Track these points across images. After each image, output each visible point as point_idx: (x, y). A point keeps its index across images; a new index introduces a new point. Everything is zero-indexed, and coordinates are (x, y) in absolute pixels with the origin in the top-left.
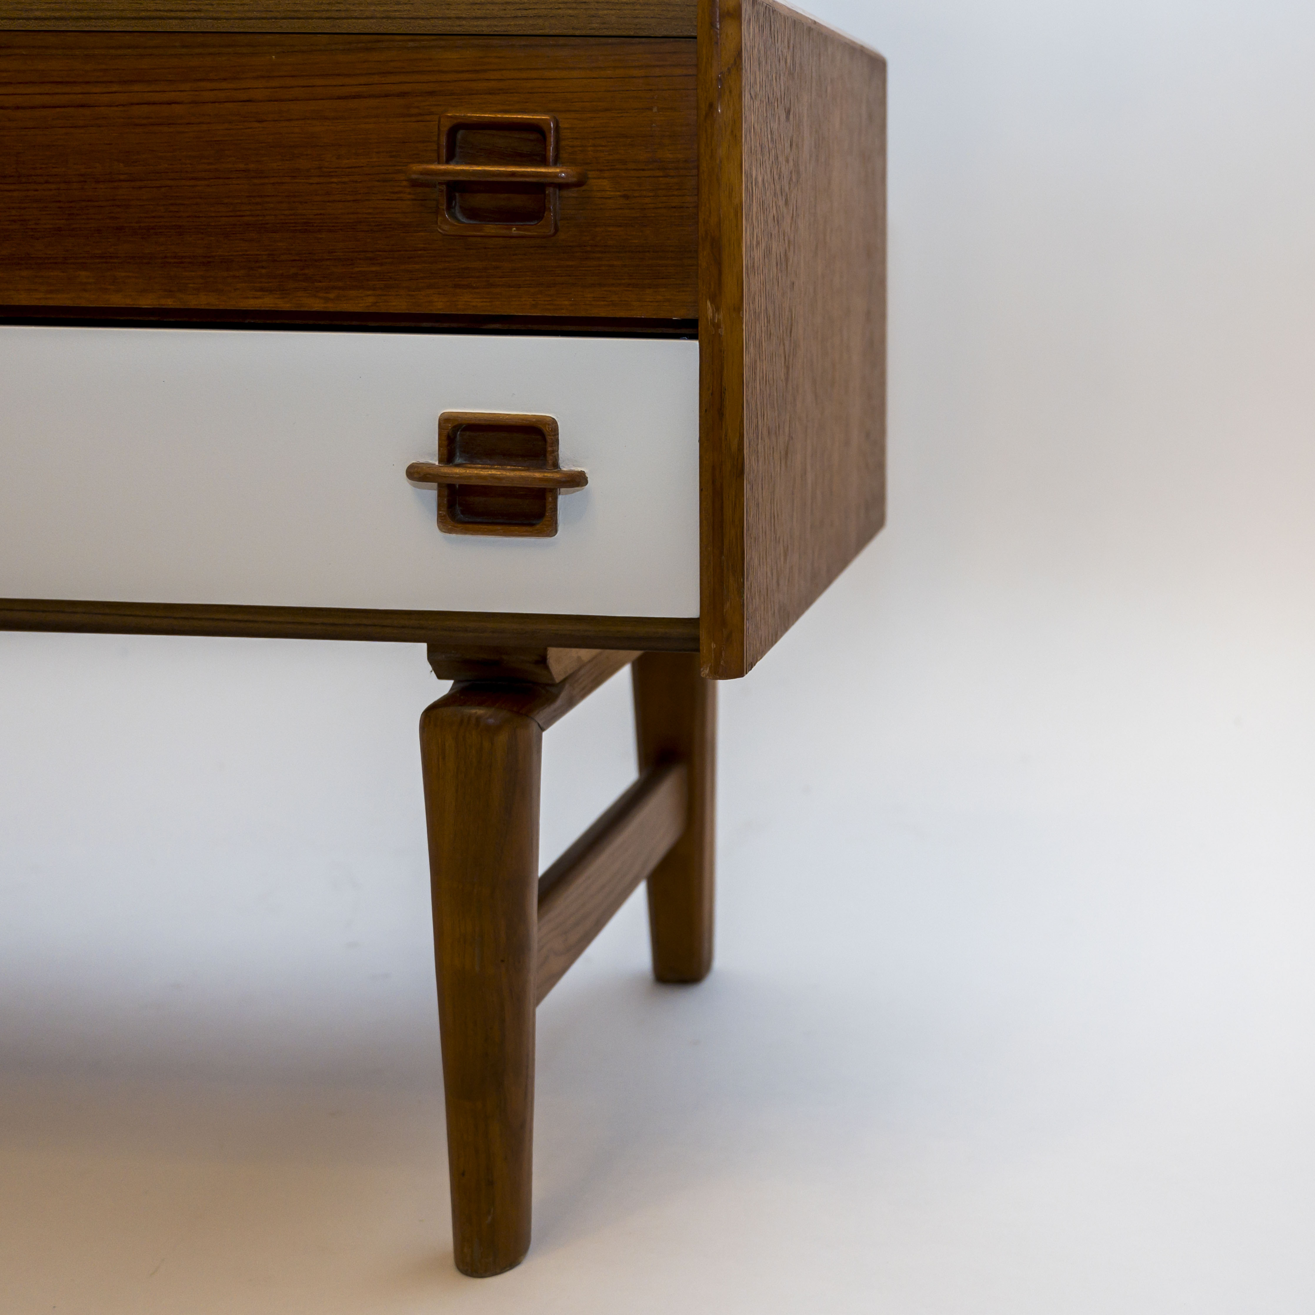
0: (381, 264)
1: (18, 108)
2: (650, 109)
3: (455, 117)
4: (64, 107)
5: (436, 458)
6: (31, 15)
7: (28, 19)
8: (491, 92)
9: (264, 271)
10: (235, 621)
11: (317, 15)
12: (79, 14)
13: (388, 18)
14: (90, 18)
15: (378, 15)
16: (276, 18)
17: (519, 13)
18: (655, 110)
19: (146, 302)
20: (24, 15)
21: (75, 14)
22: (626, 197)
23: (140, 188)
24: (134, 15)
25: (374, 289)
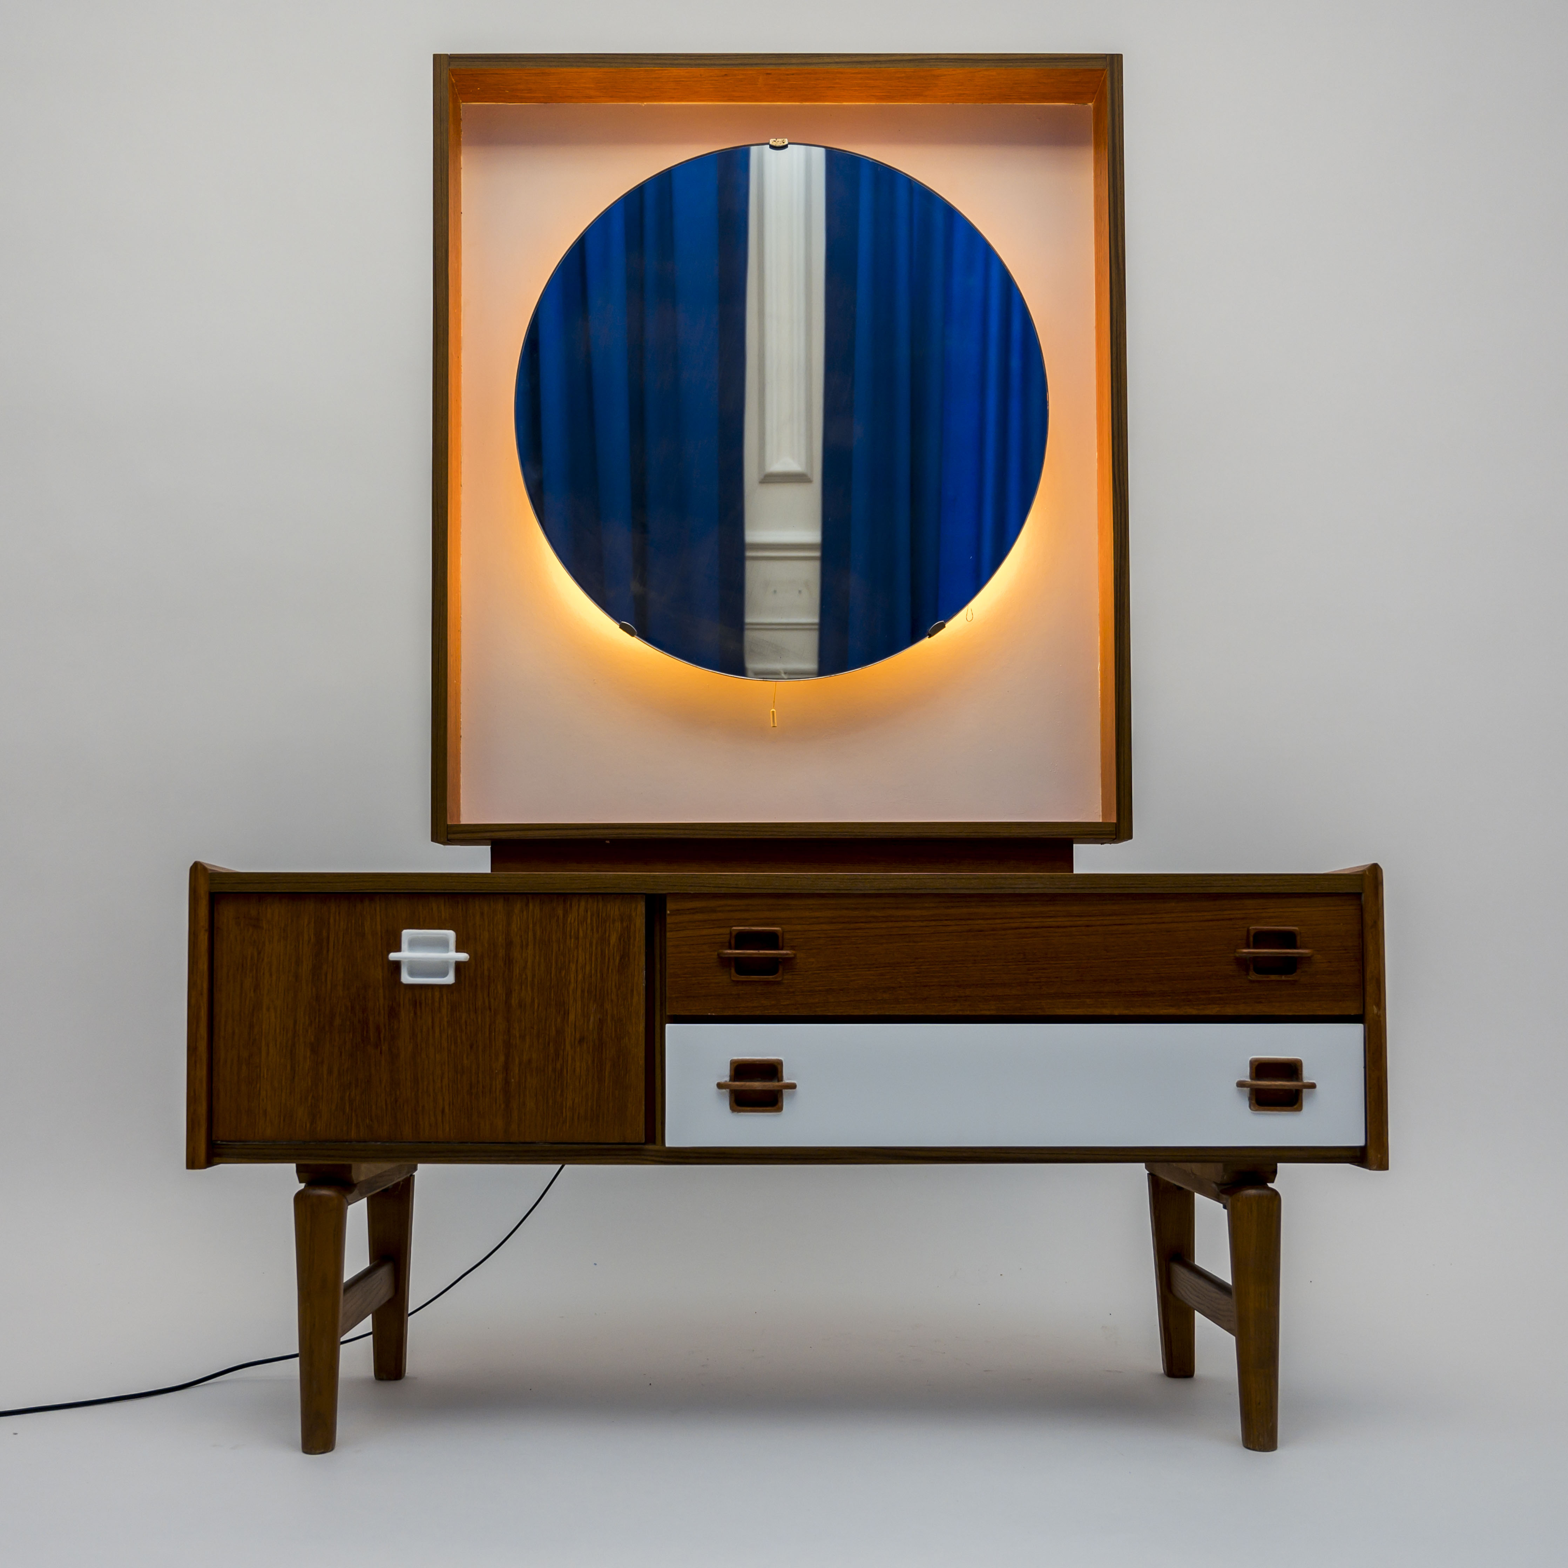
0: (1222, 993)
1: (1058, 927)
2: (1339, 924)
3: (1256, 929)
4: (1080, 926)
5: (1249, 1077)
6: (1069, 886)
7: (1068, 888)
8: (1270, 918)
9: (1169, 997)
10: (1145, 1155)
11: (1197, 885)
12: (1091, 886)
13: (1228, 886)
14: (1096, 888)
15: (1223, 885)
16: (1179, 887)
17: (1286, 884)
18: (1342, 924)
19: (1116, 1013)
20: (1066, 886)
21: (1089, 886)
22: (1330, 962)
23: (1113, 962)
24: (1116, 886)
25: (1219, 1004)
